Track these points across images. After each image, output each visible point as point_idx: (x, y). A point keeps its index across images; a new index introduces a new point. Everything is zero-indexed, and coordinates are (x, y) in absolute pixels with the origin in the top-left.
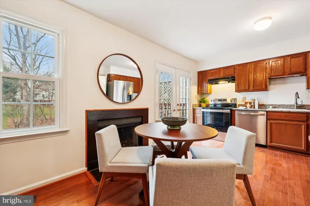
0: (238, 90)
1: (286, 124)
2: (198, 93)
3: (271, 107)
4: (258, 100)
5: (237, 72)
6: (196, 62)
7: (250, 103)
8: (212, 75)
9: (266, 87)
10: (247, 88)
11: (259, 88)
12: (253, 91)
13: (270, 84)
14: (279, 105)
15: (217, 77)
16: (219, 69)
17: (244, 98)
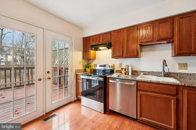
0: (114, 56)
1: (155, 97)
2: (83, 59)
3: (142, 73)
4: (131, 66)
5: (113, 38)
6: (81, 28)
7: (125, 69)
8: (93, 41)
9: (138, 53)
10: (121, 55)
11: (132, 55)
12: (126, 57)
13: (141, 51)
14: (149, 72)
15: (97, 43)
16: (99, 35)
17: (121, 64)
